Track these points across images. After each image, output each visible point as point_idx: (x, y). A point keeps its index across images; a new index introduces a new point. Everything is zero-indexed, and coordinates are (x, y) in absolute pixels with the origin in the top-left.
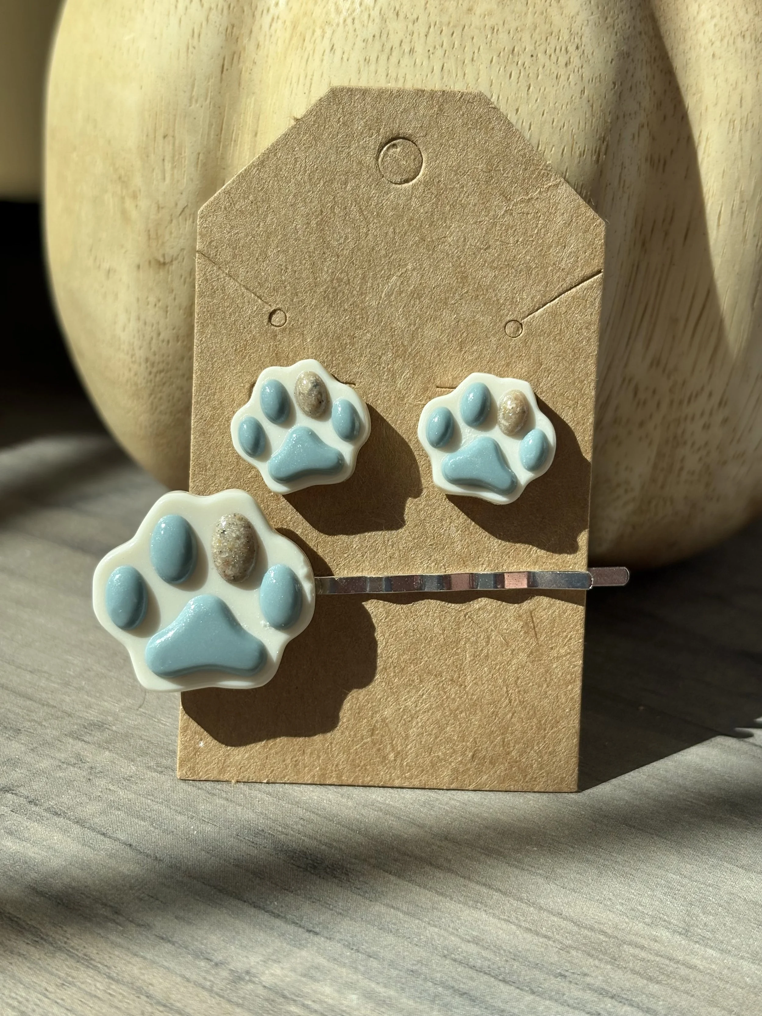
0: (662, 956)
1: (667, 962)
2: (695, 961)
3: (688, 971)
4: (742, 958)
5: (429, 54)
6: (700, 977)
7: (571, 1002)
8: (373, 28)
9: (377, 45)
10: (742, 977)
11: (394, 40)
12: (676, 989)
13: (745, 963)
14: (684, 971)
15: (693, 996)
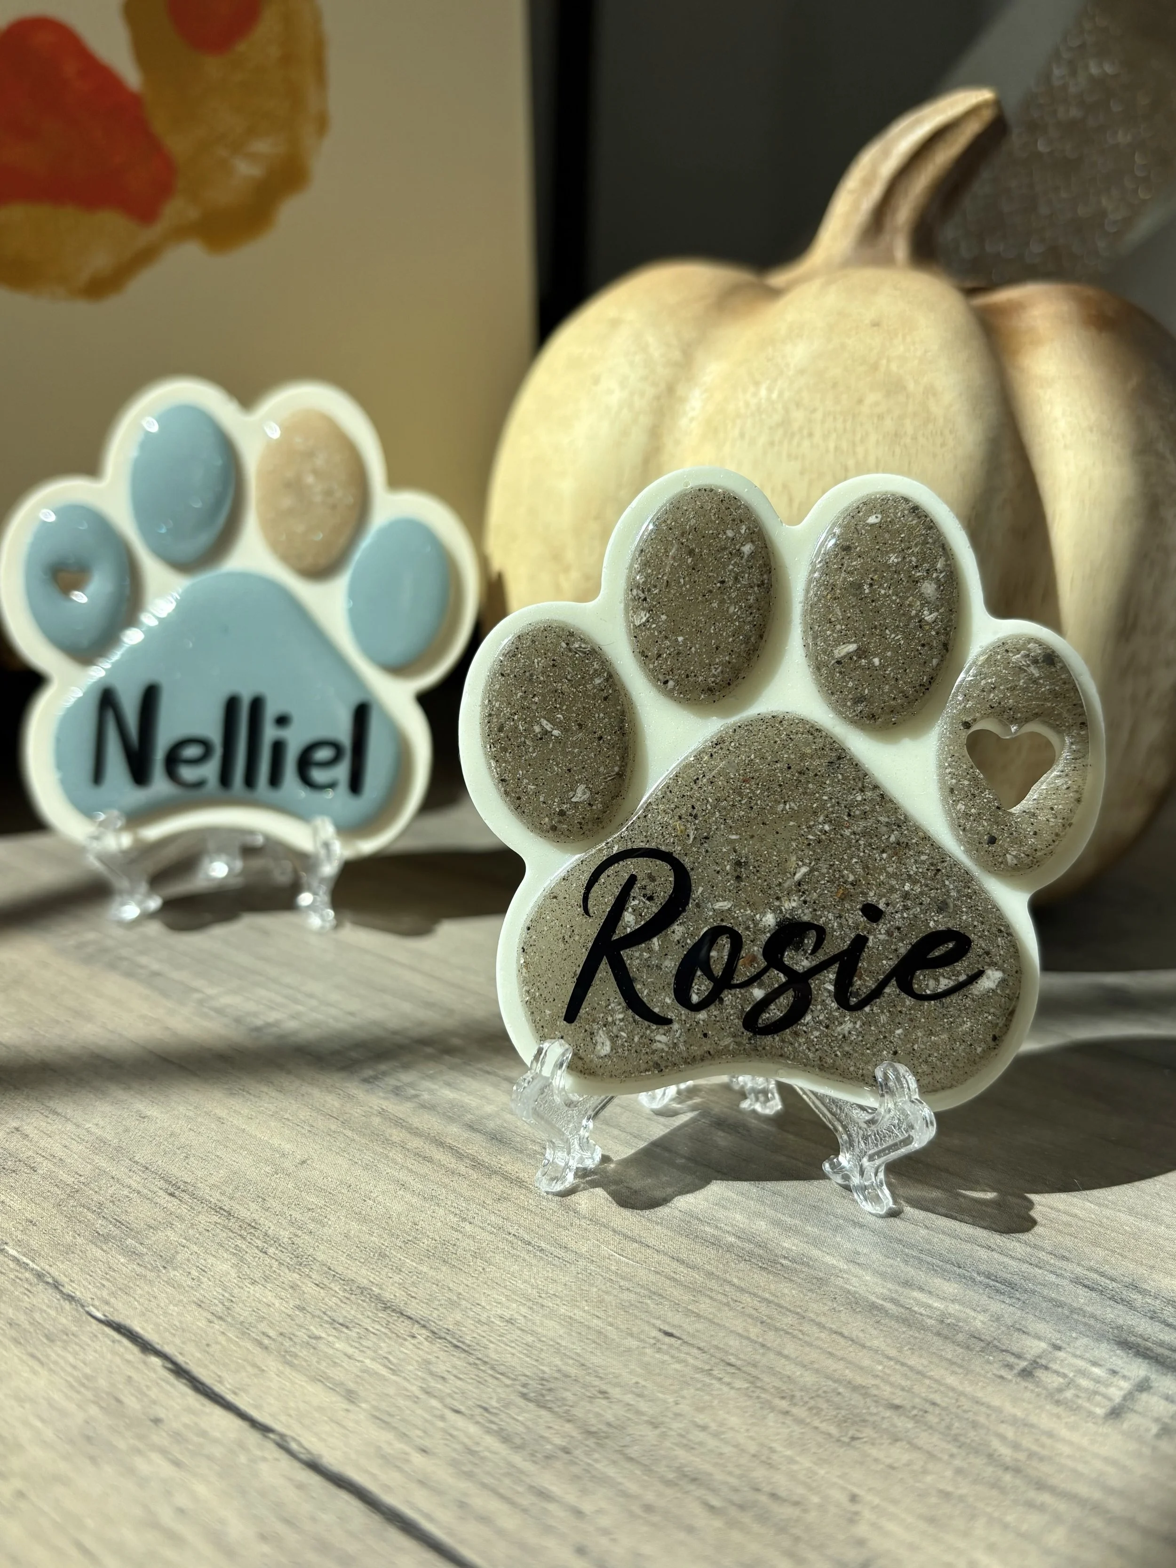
0: (1043, 1206)
1: (1050, 1210)
2: (1076, 1211)
3: (1069, 1219)
4: (1119, 1211)
5: (825, 437)
6: (1080, 1223)
7: (963, 1236)
8: (777, 418)
9: (780, 432)
10: (1121, 1226)
11: (796, 426)
12: (1060, 1232)
13: (1121, 1215)
14: (1065, 1218)
15: (1076, 1237)
